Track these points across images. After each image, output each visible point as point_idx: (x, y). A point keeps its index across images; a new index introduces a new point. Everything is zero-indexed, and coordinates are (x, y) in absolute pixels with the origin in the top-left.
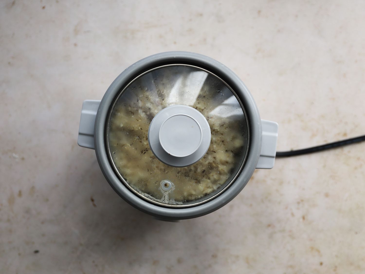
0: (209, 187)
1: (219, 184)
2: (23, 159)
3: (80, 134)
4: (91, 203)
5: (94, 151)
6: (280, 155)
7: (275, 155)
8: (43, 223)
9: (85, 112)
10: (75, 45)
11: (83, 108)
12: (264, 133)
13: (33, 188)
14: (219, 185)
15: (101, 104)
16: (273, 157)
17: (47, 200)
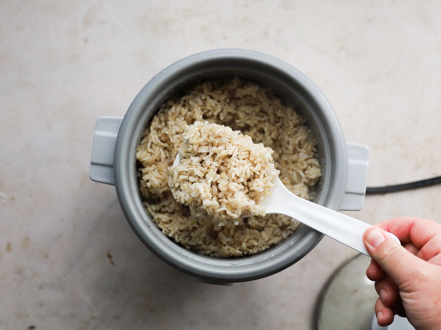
0: (276, 235)
1: (290, 230)
2: (13, 199)
3: (93, 164)
4: (107, 260)
5: (114, 188)
6: (371, 192)
7: (364, 191)
8: (40, 288)
9: (99, 133)
10: (86, 40)
11: (96, 128)
12: (351, 161)
13: (27, 239)
14: (290, 232)
15: (124, 122)
16: (361, 194)
17: (47, 256)
